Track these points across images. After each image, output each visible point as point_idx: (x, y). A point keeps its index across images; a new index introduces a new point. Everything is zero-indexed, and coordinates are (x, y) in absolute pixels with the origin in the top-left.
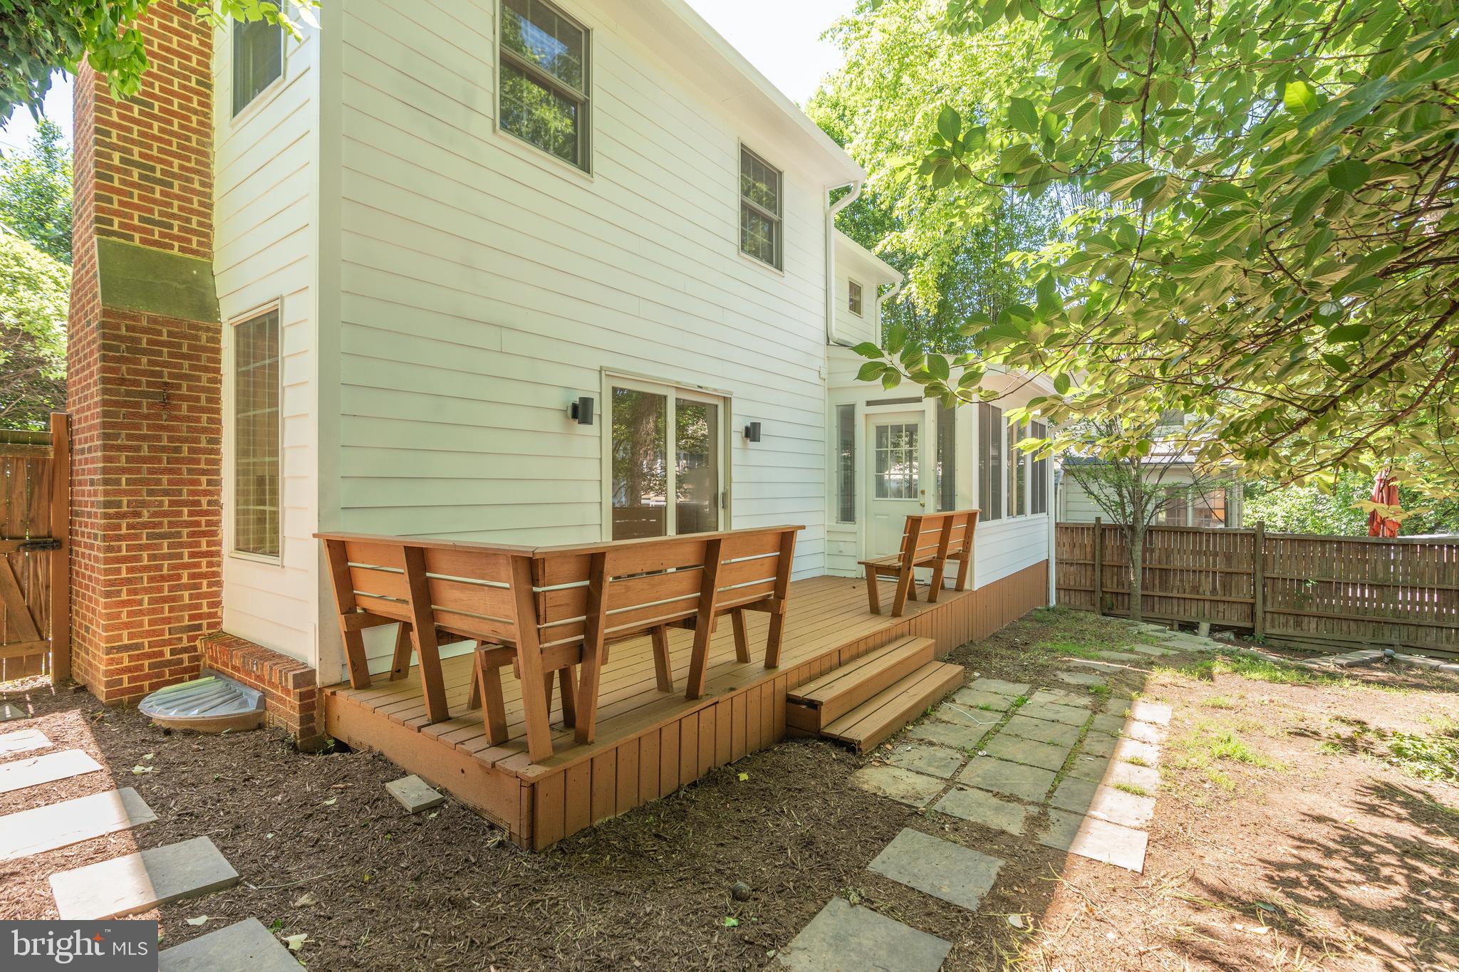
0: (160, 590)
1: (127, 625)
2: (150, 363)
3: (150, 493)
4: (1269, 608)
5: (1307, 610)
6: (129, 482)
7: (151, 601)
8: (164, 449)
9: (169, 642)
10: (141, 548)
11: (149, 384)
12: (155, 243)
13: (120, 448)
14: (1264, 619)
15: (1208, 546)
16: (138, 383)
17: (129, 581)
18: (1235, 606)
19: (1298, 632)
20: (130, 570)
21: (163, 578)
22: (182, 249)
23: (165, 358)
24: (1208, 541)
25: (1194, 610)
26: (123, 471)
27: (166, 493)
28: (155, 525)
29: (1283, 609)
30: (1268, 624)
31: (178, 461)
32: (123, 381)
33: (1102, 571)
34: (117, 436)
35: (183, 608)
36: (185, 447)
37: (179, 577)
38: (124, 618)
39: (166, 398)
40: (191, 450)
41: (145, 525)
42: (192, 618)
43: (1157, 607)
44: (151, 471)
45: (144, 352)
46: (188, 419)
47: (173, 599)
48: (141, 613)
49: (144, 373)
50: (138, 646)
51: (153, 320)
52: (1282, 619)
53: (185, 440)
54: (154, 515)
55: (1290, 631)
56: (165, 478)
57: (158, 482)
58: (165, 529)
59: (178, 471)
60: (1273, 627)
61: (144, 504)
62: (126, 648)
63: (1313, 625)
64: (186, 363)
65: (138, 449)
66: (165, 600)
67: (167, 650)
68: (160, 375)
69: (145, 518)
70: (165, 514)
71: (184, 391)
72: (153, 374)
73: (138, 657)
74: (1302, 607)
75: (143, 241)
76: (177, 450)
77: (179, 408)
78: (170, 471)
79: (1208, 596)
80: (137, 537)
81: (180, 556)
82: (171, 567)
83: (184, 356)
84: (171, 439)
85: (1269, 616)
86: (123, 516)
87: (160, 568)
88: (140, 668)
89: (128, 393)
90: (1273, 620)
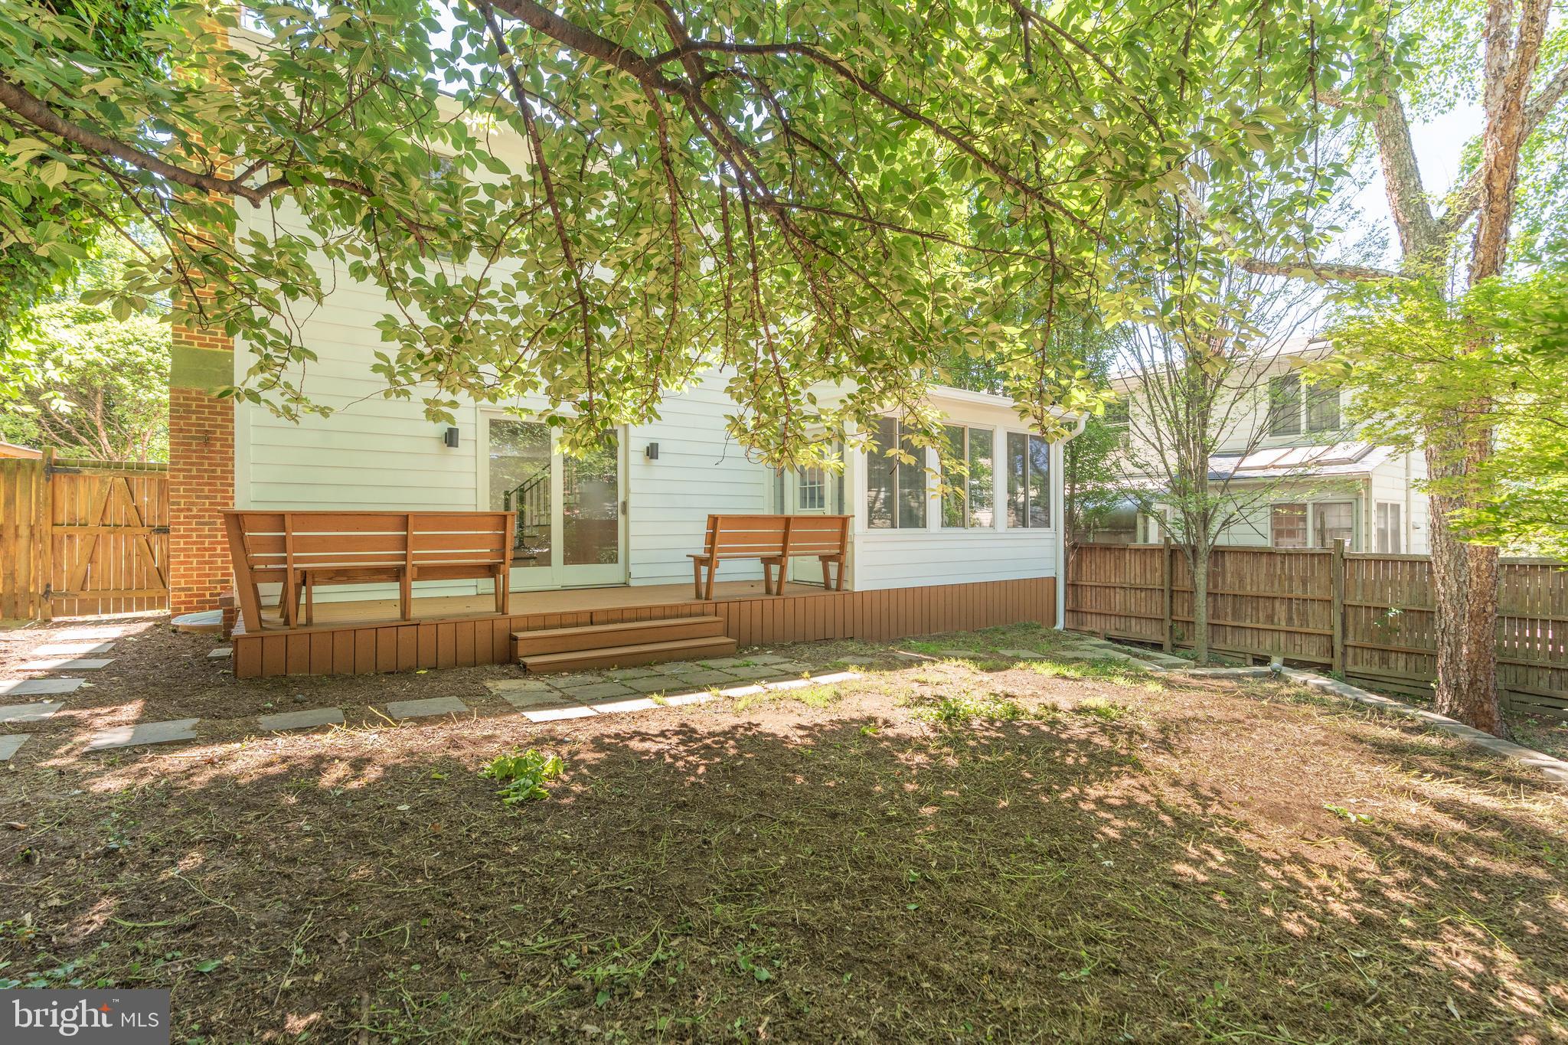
0: (203, 556)
1: (184, 576)
2: (198, 418)
3: (198, 497)
4: (1350, 641)
5: (1394, 645)
6: (185, 490)
7: (198, 563)
8: (206, 471)
9: (209, 589)
10: (192, 530)
11: (197, 431)
12: (207, 345)
13: (179, 470)
14: (1344, 654)
15: (1283, 568)
16: (189, 431)
17: (185, 550)
18: (1314, 639)
19: (1384, 671)
20: (186, 543)
21: (205, 549)
22: (223, 347)
23: (206, 415)
24: (1283, 563)
25: (1268, 642)
26: (181, 484)
27: (207, 497)
28: (200, 517)
29: (1366, 643)
30: (1350, 660)
31: (214, 478)
32: (181, 430)
33: (1171, 597)
34: (177, 463)
35: (217, 569)
36: (219, 469)
37: (215, 549)
38: (182, 571)
39: (207, 440)
40: (223, 471)
41: (194, 517)
42: (223, 575)
43: (1229, 638)
44: (198, 484)
45: (194, 412)
46: (221, 452)
47: (212, 562)
48: (192, 569)
49: (193, 425)
50: (190, 589)
51: (200, 393)
52: (1366, 655)
53: (219, 465)
54: (200, 510)
55: (1375, 670)
56: (206, 488)
57: (202, 491)
58: (207, 520)
59: (214, 484)
60: (1356, 664)
61: (193, 504)
62: (183, 589)
63: (1401, 663)
64: (219, 418)
65: (190, 471)
66: (206, 563)
67: (207, 593)
68: (203, 425)
69: (194, 512)
70: (206, 510)
71: (218, 435)
72: (199, 425)
73: (190, 596)
74: (1388, 641)
75: (200, 345)
76: (214, 471)
77: (214, 445)
78: (210, 484)
79: (1283, 625)
80: (190, 523)
81: (216, 536)
82: (211, 543)
83: (219, 414)
84: (210, 465)
85: (1350, 651)
86: (182, 510)
87: (203, 543)
88: (191, 602)
89: (184, 437)
90: (1355, 655)
